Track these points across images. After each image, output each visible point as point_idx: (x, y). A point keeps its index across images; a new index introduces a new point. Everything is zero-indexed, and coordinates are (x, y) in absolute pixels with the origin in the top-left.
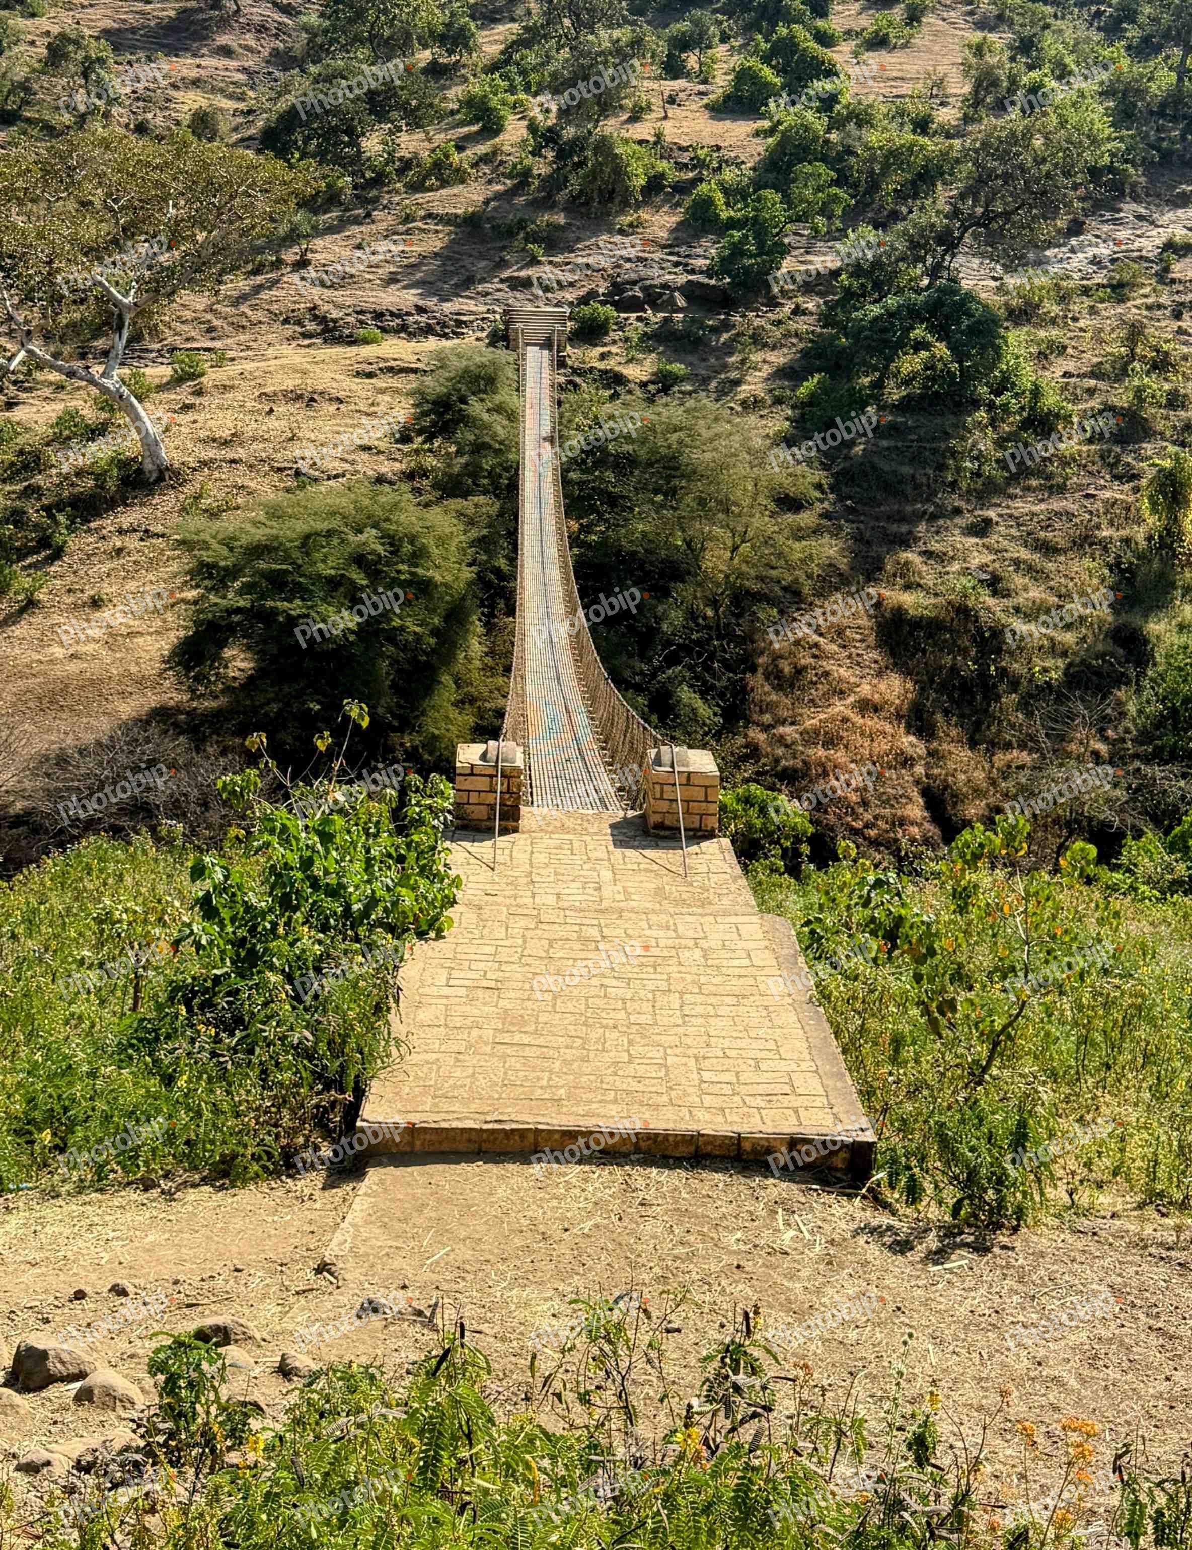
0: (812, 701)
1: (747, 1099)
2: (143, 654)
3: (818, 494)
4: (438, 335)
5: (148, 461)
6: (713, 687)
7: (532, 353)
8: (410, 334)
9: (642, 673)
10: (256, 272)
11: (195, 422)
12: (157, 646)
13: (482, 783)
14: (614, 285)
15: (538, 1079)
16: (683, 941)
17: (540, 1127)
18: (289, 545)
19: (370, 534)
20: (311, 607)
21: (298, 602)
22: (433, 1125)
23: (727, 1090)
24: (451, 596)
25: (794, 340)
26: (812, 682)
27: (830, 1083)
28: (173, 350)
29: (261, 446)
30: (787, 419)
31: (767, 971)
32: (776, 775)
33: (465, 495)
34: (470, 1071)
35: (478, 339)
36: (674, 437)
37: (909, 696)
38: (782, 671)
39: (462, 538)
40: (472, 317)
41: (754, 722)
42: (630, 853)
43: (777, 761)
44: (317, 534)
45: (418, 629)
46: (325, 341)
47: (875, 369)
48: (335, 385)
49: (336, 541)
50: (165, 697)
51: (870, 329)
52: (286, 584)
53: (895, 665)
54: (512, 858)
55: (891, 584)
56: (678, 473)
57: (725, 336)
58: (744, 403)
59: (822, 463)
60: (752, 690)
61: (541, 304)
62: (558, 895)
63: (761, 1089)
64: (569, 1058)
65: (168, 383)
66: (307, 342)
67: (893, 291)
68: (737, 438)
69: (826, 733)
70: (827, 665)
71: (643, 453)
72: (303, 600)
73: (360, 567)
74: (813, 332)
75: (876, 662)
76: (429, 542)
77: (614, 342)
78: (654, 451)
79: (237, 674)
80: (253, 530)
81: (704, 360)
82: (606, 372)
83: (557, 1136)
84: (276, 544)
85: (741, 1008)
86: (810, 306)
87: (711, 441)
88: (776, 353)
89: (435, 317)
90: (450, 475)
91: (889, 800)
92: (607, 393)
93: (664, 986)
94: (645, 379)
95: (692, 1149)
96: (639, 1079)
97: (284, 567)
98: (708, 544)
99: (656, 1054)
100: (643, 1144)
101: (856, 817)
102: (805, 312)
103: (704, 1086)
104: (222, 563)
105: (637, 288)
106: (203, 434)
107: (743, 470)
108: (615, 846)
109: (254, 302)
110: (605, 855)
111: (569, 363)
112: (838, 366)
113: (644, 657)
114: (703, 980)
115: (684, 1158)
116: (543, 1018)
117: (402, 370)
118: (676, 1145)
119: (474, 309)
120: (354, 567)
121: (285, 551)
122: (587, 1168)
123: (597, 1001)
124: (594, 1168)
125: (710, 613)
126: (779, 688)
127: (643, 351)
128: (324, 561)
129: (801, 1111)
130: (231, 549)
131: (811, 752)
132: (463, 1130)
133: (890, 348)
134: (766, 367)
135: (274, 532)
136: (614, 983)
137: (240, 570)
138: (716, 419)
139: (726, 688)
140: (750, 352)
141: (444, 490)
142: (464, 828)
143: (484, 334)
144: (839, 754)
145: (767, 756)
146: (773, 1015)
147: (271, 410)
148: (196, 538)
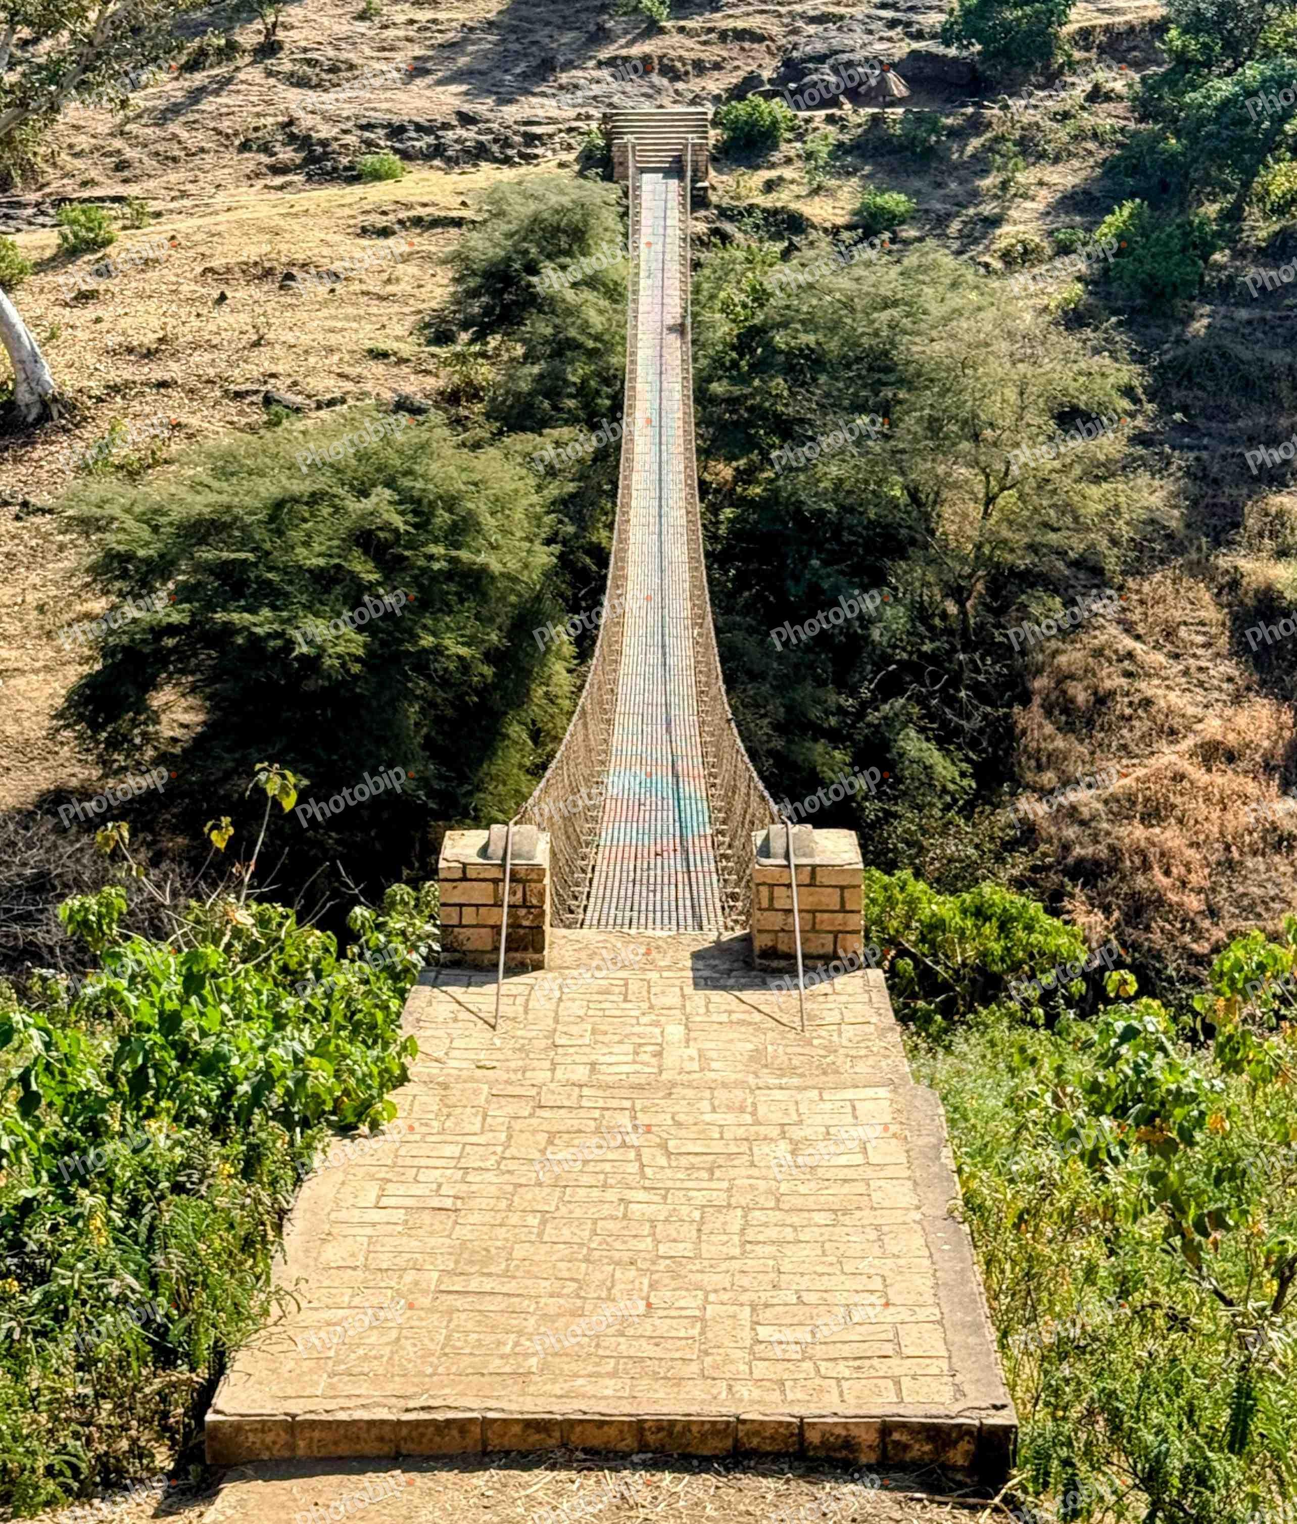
0: (1124, 747)
1: (823, 1365)
2: (26, 705)
3: (1125, 404)
4: (495, 160)
5: (23, 387)
6: (958, 731)
7: (651, 184)
8: (448, 160)
9: (841, 711)
10: (192, 66)
11: (98, 320)
12: (49, 691)
13: (480, 893)
14: (788, 63)
15: (499, 1343)
16: (762, 1130)
17: (491, 1415)
18: (248, 519)
19: (381, 496)
20: (288, 621)
21: (266, 612)
22: (325, 1417)
23: (794, 1352)
24: (520, 595)
25: (1091, 145)
26: (1122, 717)
27: (956, 1338)
28: (61, 201)
29: (207, 357)
30: (1079, 279)
31: (889, 1172)
32: (1066, 872)
33: (539, 425)
34: (394, 1334)
35: (562, 165)
36: (884, 316)
37: (1287, 734)
38: (1072, 701)
39: (535, 498)
40: (550, 129)
41: (1027, 787)
42: (718, 997)
43: (1066, 848)
44: (295, 500)
45: (463, 651)
46: (310, 178)
47: (1227, 189)
48: (326, 251)
49: (326, 511)
50: (64, 773)
51: (1217, 120)
52: (246, 583)
53: (1263, 683)
54: (526, 1012)
55: (1254, 549)
56: (892, 378)
57: (975, 143)
58: (1006, 256)
59: (1133, 352)
60: (1024, 733)
61: (666, 101)
62: (593, 1064)
63: (846, 1350)
64: (552, 1311)
65: (53, 259)
66: (279, 180)
67: (1259, 52)
68: (990, 314)
69: (1147, 800)
70: (1149, 688)
71: (833, 345)
72: (274, 608)
73: (366, 552)
74: (1122, 130)
75: (1230, 680)
76: (478, 505)
77: (789, 161)
78: (852, 342)
79: (178, 733)
80: (190, 498)
81: (939, 185)
82: (776, 212)
83: (517, 1429)
84: (227, 518)
85: (837, 1230)
86: (1119, 86)
87: (946, 320)
88: (1060, 167)
89: (490, 131)
90: (518, 395)
91: (1253, 905)
92: (779, 247)
93: (720, 1198)
94: (840, 221)
95: (729, 1443)
96: (657, 1340)
97: (242, 555)
98: (946, 494)
99: (691, 1302)
100: (651, 1438)
101: (1198, 934)
102: (1108, 97)
103: (758, 1348)
104: (141, 553)
105: (826, 68)
106: (112, 341)
107: (997, 368)
108: (696, 986)
109: (191, 117)
110: (676, 1001)
111: (714, 198)
112: (1164, 187)
113: (844, 685)
114: (784, 1188)
115: (716, 1457)
116: (520, 1252)
117: (436, 223)
118: (704, 1436)
119: (554, 113)
120: (357, 552)
121: (243, 529)
122: (563, 1475)
123: (611, 1225)
124: (573, 1474)
125: (952, 608)
126: (1067, 728)
127: (838, 175)
128: (306, 544)
129: (906, 1382)
130: (155, 529)
131: (1123, 831)
132: (371, 1423)
133: (1252, 151)
134: (1044, 192)
135: (224, 499)
136: (641, 1195)
137: (173, 563)
138: (954, 285)
139: (981, 731)
140: (1016, 169)
141: (505, 420)
142: (456, 964)
143: (571, 157)
144: (1168, 834)
145: (1049, 841)
146: (886, 1239)
147: (223, 297)
148: (98, 512)
